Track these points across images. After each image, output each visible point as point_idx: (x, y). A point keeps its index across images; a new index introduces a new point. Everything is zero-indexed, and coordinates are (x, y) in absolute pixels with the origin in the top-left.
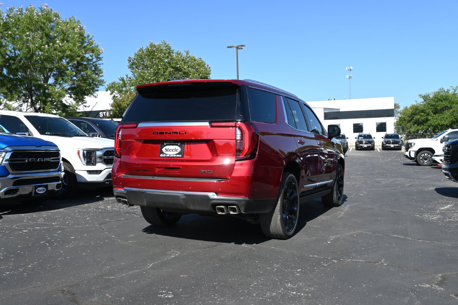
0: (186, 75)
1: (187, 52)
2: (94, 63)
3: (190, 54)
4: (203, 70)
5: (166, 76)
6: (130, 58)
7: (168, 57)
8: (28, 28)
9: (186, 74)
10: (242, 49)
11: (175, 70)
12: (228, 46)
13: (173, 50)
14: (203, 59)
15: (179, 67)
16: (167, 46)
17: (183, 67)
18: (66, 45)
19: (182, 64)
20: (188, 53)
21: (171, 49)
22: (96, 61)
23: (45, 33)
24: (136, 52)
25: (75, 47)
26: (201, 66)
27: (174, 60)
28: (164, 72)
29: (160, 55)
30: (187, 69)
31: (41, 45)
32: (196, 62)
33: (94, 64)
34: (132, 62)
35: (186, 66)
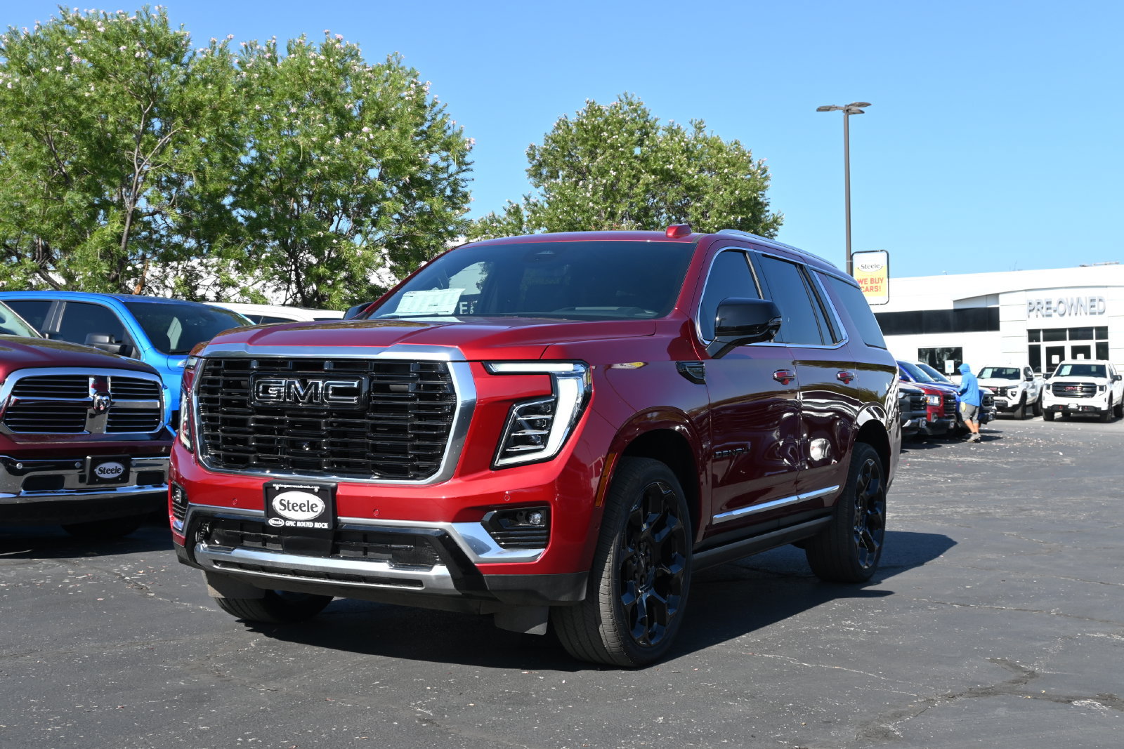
0: (692, 193)
1: (698, 126)
2: (451, 175)
3: (707, 132)
4: (742, 179)
5: (636, 197)
6: (532, 148)
7: (640, 143)
8: (293, 96)
9: (693, 191)
10: (862, 112)
11: (662, 179)
12: (817, 107)
13: (656, 120)
14: (745, 146)
15: (674, 170)
16: (635, 110)
17: (684, 173)
18: (384, 134)
19: (682, 162)
20: (699, 128)
21: (649, 118)
22: (458, 173)
23: (336, 108)
24: (549, 133)
25: (406, 139)
26: (738, 165)
27: (660, 149)
28: (631, 187)
29: (617, 139)
30: (696, 177)
31: (325, 138)
32: (725, 155)
33: (452, 179)
34: (538, 160)
35: (693, 169)
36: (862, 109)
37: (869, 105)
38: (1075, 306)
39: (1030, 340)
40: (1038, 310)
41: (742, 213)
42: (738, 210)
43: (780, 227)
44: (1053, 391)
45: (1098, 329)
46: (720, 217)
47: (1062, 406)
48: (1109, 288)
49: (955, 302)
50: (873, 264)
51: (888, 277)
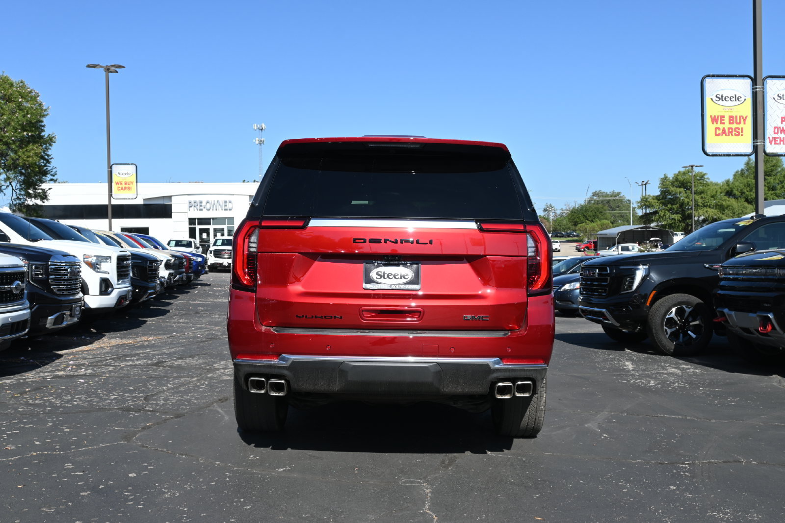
10: (118, 72)
12: (88, 63)
36: (118, 70)
37: (124, 67)
38: (215, 205)
39: (190, 224)
40: (195, 206)
41: (31, 131)
42: (28, 128)
43: (53, 144)
44: (214, 254)
45: (228, 218)
46: (15, 132)
47: (219, 263)
48: (235, 196)
49: (144, 200)
50: (126, 172)
51: (137, 182)
